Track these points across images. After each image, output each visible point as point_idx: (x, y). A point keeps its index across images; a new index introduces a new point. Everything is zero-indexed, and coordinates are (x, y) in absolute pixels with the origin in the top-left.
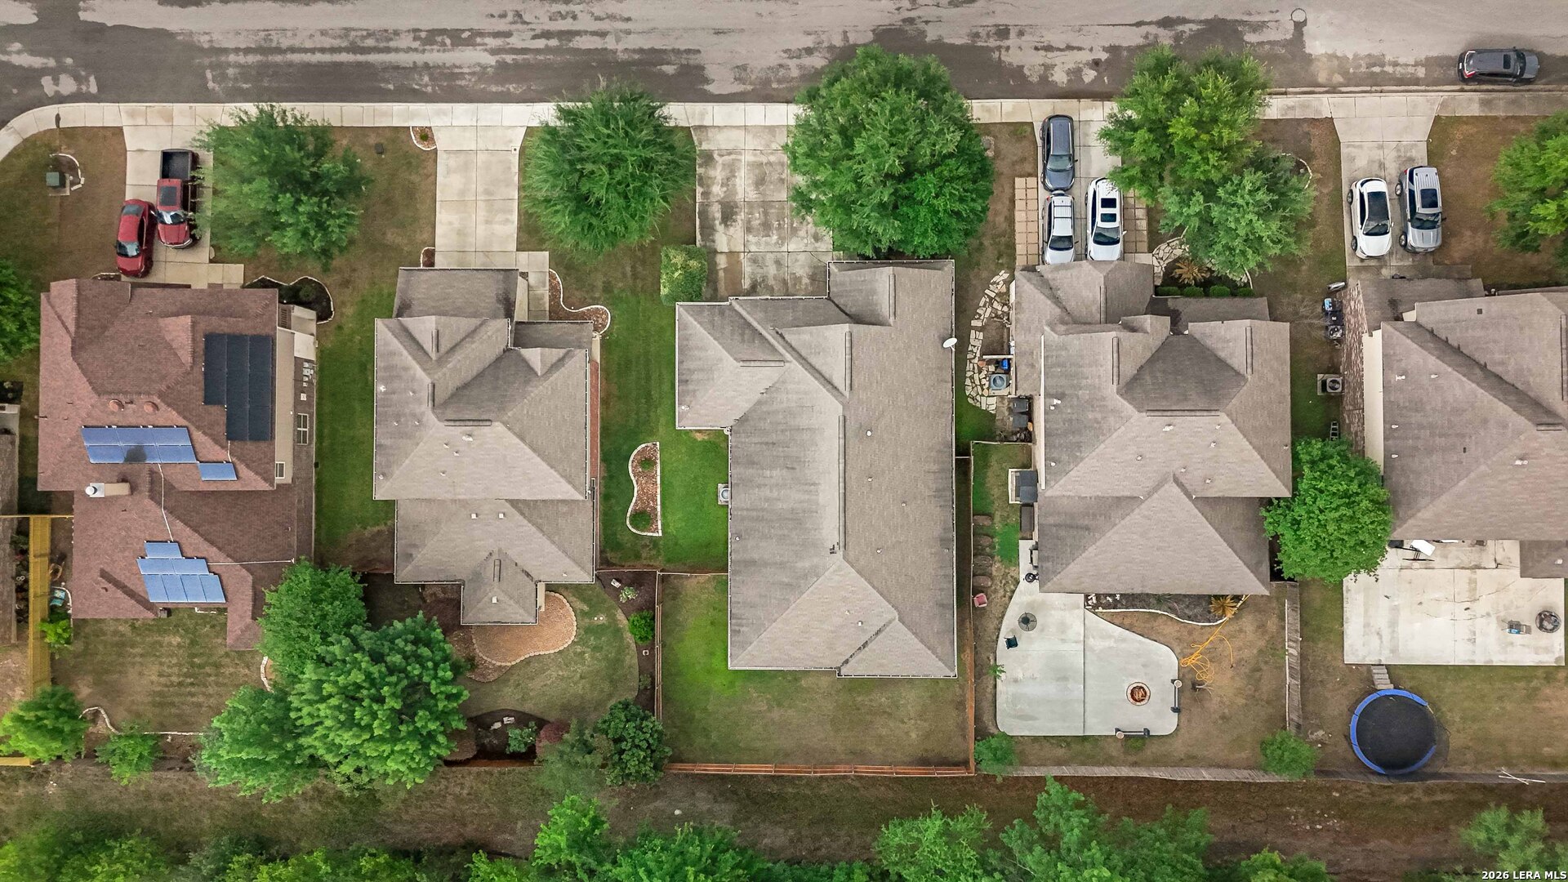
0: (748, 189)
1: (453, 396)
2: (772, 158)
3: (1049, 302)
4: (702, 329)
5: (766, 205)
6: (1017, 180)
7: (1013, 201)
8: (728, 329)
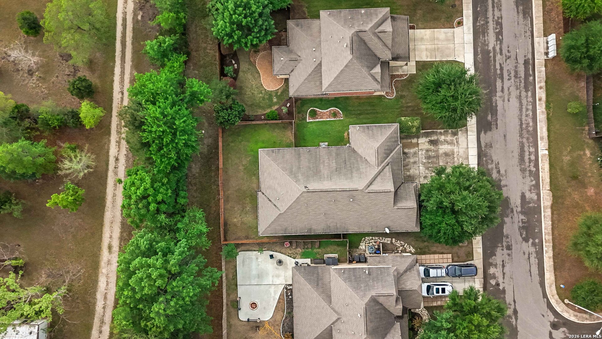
0: (443, 150)
1: (361, 39)
2: (456, 159)
3: (405, 268)
4: (389, 134)
5: (437, 157)
6: (451, 255)
7: (442, 253)
8: (389, 144)
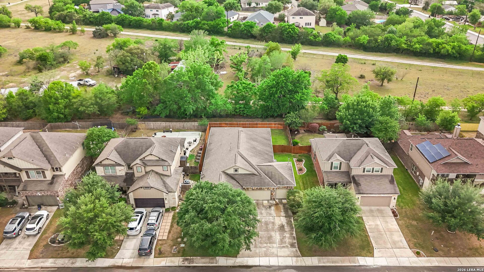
0: (275, 235)
1: (362, 147)
2: (265, 245)
3: (167, 182)
5: (267, 230)
6: (166, 239)
7: (169, 232)
8: (277, 177)
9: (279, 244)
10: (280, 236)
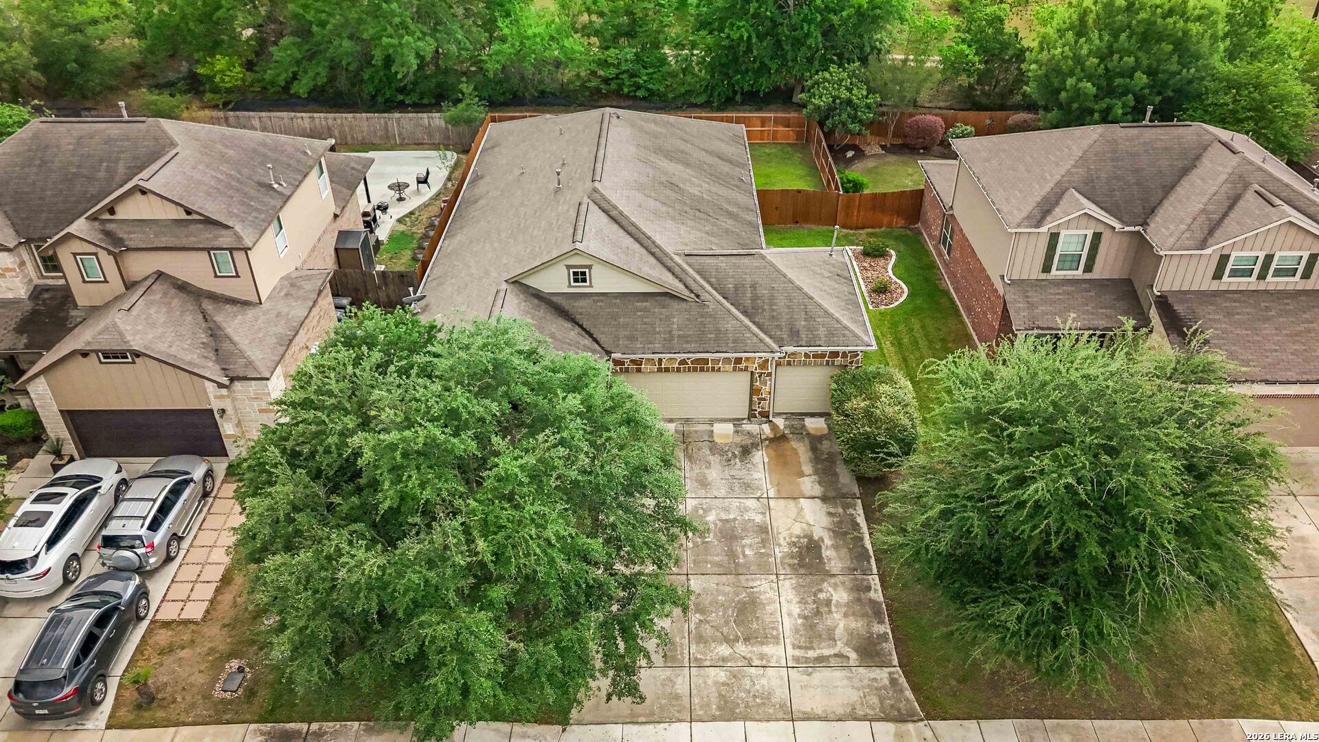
3: (229, 331)
4: (826, 305)
7: (225, 581)
8: (781, 302)
9: (794, 647)
10: (802, 602)
